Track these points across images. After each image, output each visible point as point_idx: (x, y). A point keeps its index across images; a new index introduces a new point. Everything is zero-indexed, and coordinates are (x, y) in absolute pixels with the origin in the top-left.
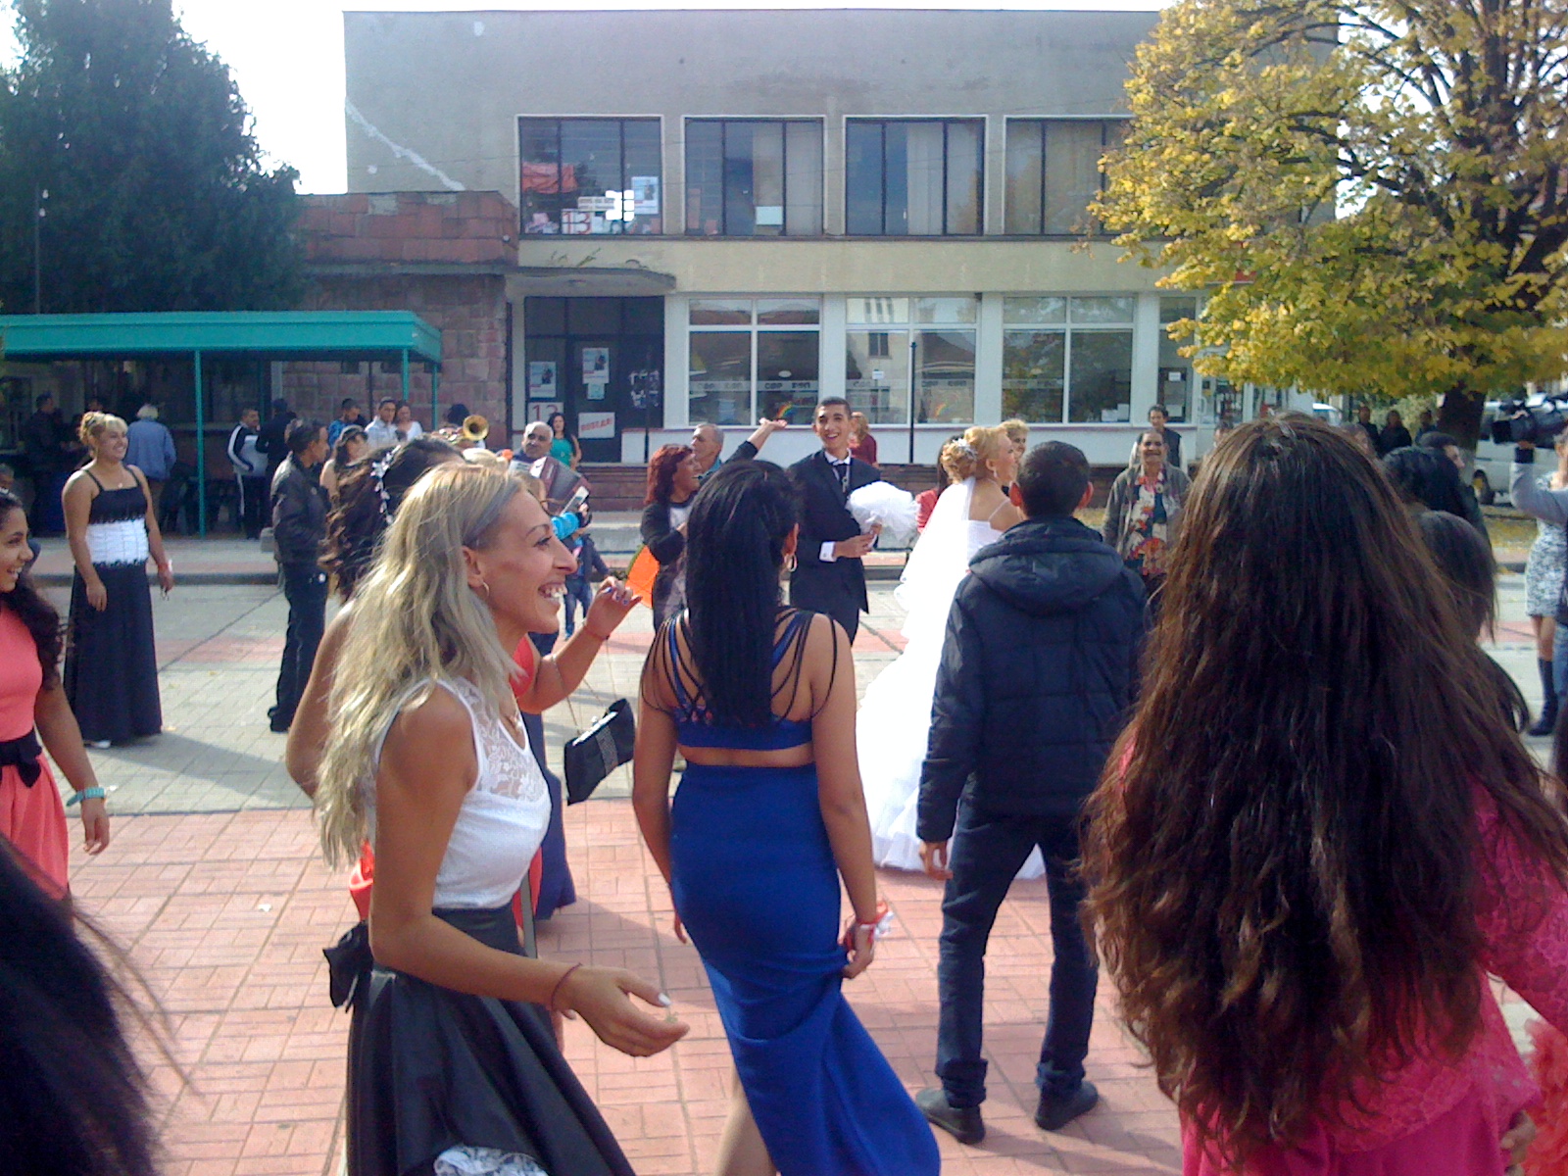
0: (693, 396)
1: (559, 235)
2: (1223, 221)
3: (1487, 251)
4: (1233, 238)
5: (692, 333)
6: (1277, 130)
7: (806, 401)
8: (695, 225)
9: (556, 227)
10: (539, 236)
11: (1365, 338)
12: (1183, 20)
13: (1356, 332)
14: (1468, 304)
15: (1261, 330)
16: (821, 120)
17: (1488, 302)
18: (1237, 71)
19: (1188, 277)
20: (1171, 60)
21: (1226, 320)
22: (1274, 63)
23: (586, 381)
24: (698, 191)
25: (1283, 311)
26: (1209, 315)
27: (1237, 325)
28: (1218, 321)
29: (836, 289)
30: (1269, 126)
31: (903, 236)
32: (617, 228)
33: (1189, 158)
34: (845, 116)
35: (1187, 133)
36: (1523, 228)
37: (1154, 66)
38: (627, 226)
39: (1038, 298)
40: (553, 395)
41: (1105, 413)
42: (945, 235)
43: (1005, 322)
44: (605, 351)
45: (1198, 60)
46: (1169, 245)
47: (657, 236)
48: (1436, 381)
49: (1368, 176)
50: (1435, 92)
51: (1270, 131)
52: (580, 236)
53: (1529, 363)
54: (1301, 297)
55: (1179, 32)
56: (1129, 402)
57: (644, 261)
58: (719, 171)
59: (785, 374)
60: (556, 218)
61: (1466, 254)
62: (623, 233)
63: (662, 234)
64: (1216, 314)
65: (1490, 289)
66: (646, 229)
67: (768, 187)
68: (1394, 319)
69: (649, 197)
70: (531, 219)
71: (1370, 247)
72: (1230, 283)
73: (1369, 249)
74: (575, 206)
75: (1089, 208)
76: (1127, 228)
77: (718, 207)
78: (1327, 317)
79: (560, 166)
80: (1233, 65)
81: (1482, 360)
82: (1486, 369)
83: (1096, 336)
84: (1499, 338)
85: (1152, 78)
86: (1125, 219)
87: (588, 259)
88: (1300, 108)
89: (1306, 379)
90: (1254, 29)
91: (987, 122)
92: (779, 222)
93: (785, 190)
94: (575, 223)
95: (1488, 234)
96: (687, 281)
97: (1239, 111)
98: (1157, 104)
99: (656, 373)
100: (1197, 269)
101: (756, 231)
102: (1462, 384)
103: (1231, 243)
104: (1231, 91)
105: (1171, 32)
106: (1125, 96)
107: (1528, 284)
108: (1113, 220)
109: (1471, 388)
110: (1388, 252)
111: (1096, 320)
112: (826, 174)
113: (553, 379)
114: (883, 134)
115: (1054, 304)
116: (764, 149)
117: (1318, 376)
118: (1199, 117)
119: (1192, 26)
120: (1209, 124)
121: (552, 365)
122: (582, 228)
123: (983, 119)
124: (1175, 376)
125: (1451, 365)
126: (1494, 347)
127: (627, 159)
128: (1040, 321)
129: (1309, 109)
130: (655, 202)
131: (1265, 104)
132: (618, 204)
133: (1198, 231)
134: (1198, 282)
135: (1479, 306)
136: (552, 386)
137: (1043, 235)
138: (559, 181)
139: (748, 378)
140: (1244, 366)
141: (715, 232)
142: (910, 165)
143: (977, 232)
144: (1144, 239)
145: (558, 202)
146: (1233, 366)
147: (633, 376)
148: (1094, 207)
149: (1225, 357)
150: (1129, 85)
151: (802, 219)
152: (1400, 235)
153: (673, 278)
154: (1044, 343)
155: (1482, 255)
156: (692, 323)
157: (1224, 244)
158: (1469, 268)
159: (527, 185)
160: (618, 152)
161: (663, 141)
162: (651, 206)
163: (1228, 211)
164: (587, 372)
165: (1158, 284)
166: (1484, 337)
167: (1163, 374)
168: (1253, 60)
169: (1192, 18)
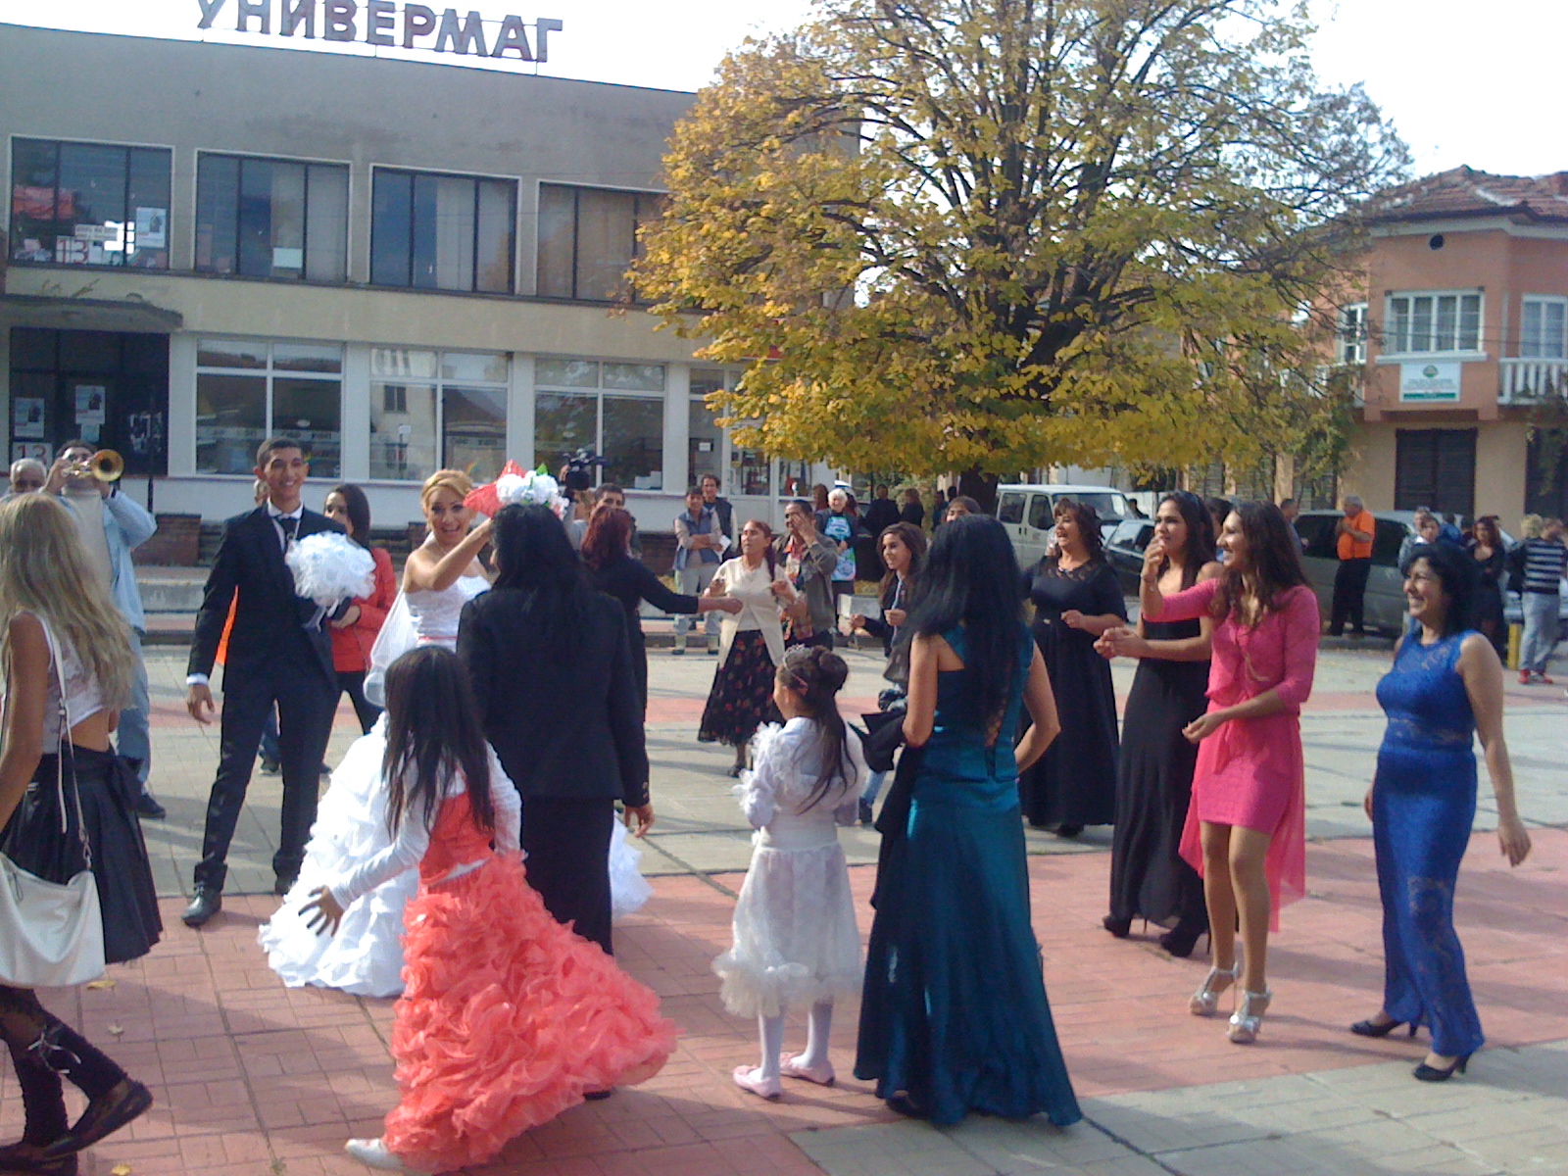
0: (201, 442)
1: (52, 264)
2: (758, 299)
3: (1002, 343)
4: (770, 315)
5: (200, 376)
6: (812, 215)
7: (325, 453)
8: (205, 261)
9: (50, 255)
10: (29, 263)
11: (892, 417)
12: (722, 102)
13: (884, 412)
14: (985, 392)
15: (796, 404)
16: (347, 166)
17: (1004, 391)
18: (775, 155)
19: (725, 350)
20: (709, 140)
21: (761, 392)
22: (809, 151)
23: (78, 421)
24: (209, 227)
25: (816, 388)
26: (745, 388)
27: (773, 399)
28: (752, 394)
29: (360, 338)
30: (804, 210)
31: (431, 289)
32: (117, 260)
33: (727, 235)
34: (372, 165)
35: (724, 210)
36: (1030, 323)
37: (692, 143)
38: (129, 259)
39: (566, 361)
40: (41, 435)
41: (638, 479)
42: (475, 292)
43: (536, 383)
44: (101, 390)
45: (736, 142)
46: (706, 318)
47: (163, 271)
48: (955, 463)
49: (894, 265)
50: (955, 191)
51: (805, 216)
52: (76, 266)
53: (1037, 448)
54: (833, 375)
55: (717, 113)
56: (661, 470)
57: (146, 297)
58: (233, 209)
59: (303, 423)
60: (49, 245)
61: (983, 344)
62: (123, 265)
63: (168, 268)
64: (751, 388)
65: (1004, 379)
66: (151, 263)
67: (288, 230)
68: (919, 402)
69: (155, 229)
70: (22, 245)
71: (893, 331)
72: (765, 358)
73: (893, 334)
74: (71, 234)
75: (626, 275)
76: (664, 298)
77: (232, 246)
78: (858, 397)
79: (56, 193)
80: (772, 151)
81: (996, 444)
82: (1001, 453)
83: (624, 402)
84: (1012, 424)
85: (693, 155)
86: (661, 289)
87: (84, 290)
88: (832, 196)
89: (837, 454)
90: (792, 116)
91: (520, 183)
92: (299, 265)
93: (305, 234)
94: (71, 252)
95: (1002, 325)
96: (195, 320)
97: (774, 193)
98: (696, 179)
99: (159, 416)
100: (733, 342)
101: (272, 274)
102: (977, 467)
103: (768, 320)
104: (769, 174)
105: (710, 112)
106: (663, 168)
107: (1041, 375)
108: (650, 289)
109: (987, 471)
110: (911, 338)
111: (625, 387)
112: (350, 220)
113: (42, 418)
114: (412, 188)
115: (582, 369)
116: (285, 190)
117: (848, 453)
118: (737, 196)
119: (731, 108)
120: (744, 204)
121: (40, 403)
122: (80, 257)
123: (516, 181)
124: (704, 447)
125: (970, 448)
126: (1008, 433)
127: (132, 187)
128: (570, 384)
129: (842, 197)
130: (161, 235)
131: (800, 189)
132: (120, 235)
133: (733, 306)
134: (735, 355)
135: (994, 394)
136: (40, 425)
137: (574, 299)
138: (55, 208)
139: (263, 426)
140: (780, 439)
141: (228, 271)
142: (440, 219)
143: (507, 291)
144: (679, 310)
145: (52, 228)
146: (769, 439)
147: (132, 418)
148: (629, 274)
149: (761, 430)
150: (668, 159)
151: (323, 263)
152: (925, 322)
153: (180, 316)
154: (572, 407)
155: (997, 345)
156: (200, 364)
157: (760, 320)
158: (987, 357)
159: (19, 209)
160: (122, 181)
161: (173, 171)
162: (157, 240)
163: (764, 289)
164: (81, 411)
165: (695, 354)
166: (999, 423)
167: (693, 444)
168: (789, 146)
169: (730, 101)
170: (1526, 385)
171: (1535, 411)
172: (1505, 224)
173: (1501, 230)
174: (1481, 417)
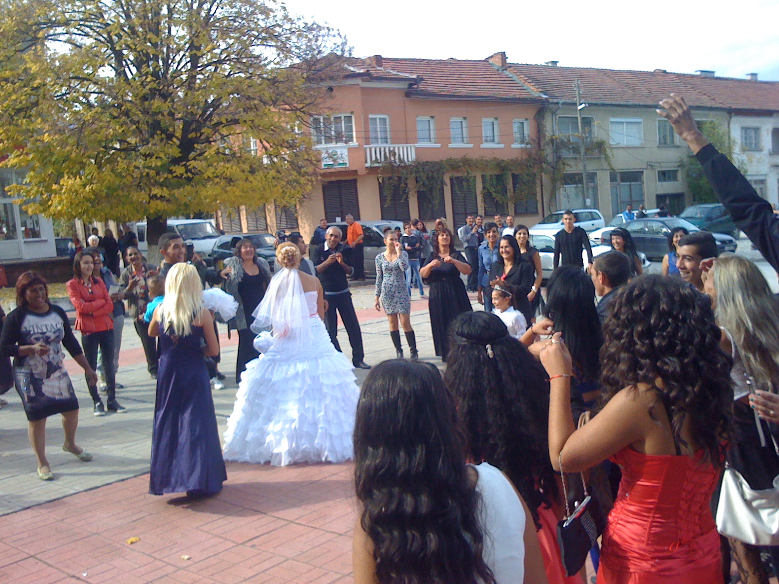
14: (165, 175)
15: (70, 189)
17: (175, 174)
25: (78, 180)
28: (36, 185)
64: (35, 181)
100: (22, 157)
134: (23, 164)
170: (376, 157)
171: (381, 169)
172: (358, 81)
173: (358, 84)
174: (359, 173)
